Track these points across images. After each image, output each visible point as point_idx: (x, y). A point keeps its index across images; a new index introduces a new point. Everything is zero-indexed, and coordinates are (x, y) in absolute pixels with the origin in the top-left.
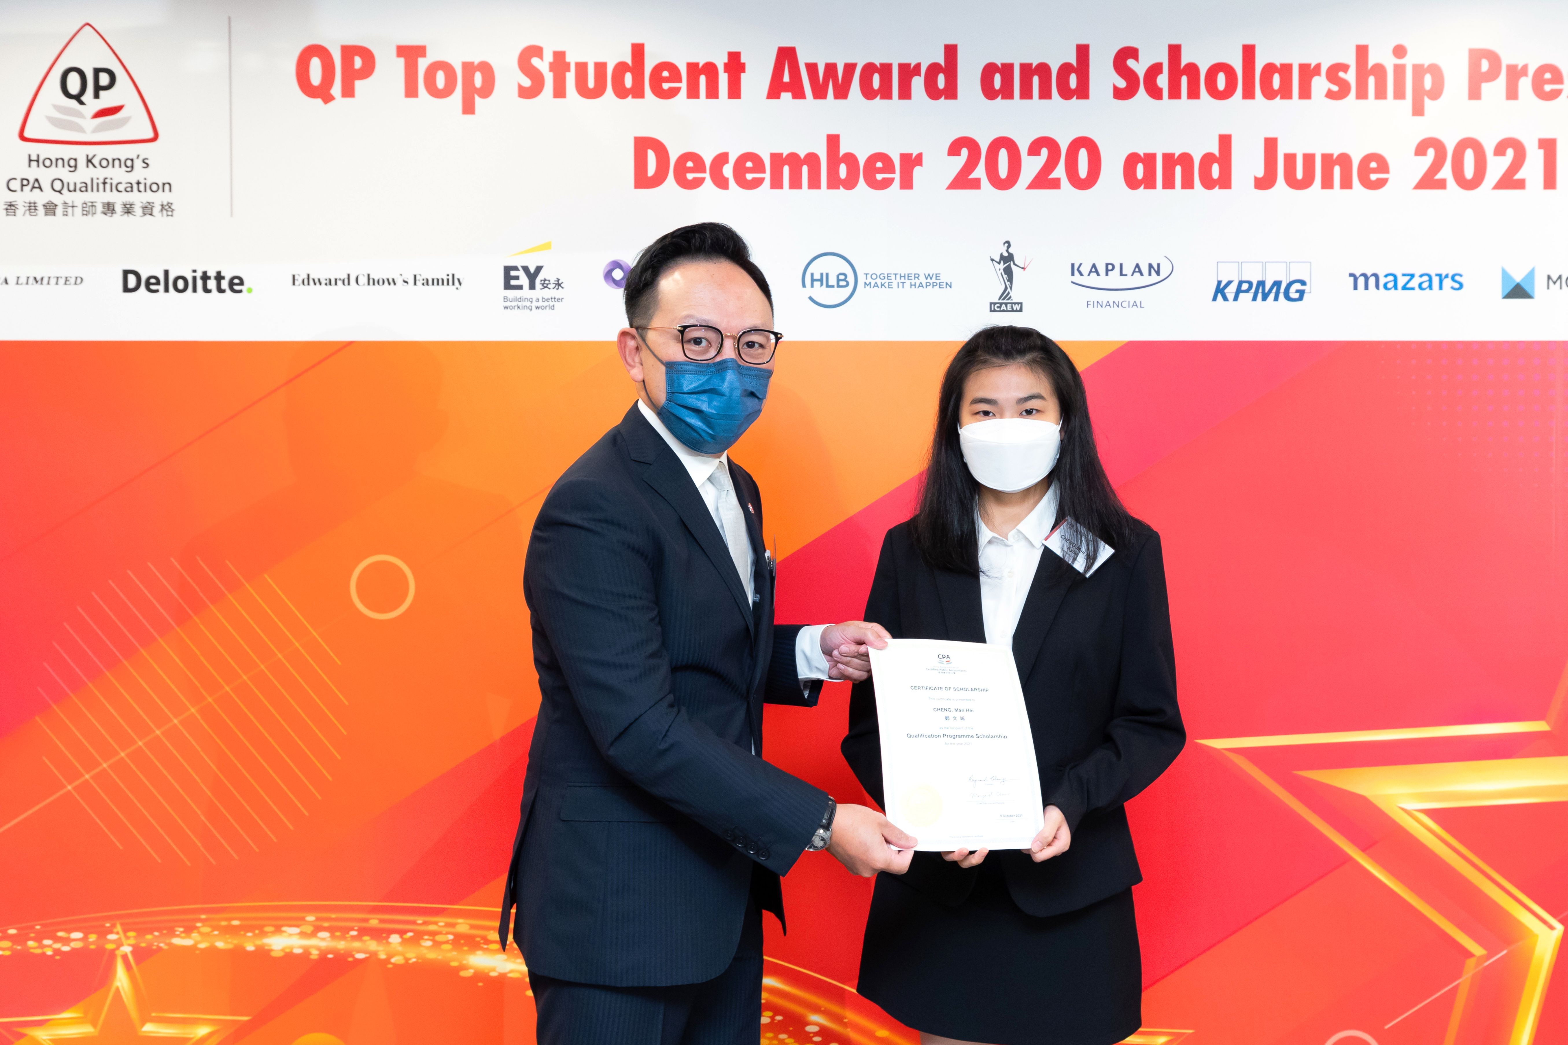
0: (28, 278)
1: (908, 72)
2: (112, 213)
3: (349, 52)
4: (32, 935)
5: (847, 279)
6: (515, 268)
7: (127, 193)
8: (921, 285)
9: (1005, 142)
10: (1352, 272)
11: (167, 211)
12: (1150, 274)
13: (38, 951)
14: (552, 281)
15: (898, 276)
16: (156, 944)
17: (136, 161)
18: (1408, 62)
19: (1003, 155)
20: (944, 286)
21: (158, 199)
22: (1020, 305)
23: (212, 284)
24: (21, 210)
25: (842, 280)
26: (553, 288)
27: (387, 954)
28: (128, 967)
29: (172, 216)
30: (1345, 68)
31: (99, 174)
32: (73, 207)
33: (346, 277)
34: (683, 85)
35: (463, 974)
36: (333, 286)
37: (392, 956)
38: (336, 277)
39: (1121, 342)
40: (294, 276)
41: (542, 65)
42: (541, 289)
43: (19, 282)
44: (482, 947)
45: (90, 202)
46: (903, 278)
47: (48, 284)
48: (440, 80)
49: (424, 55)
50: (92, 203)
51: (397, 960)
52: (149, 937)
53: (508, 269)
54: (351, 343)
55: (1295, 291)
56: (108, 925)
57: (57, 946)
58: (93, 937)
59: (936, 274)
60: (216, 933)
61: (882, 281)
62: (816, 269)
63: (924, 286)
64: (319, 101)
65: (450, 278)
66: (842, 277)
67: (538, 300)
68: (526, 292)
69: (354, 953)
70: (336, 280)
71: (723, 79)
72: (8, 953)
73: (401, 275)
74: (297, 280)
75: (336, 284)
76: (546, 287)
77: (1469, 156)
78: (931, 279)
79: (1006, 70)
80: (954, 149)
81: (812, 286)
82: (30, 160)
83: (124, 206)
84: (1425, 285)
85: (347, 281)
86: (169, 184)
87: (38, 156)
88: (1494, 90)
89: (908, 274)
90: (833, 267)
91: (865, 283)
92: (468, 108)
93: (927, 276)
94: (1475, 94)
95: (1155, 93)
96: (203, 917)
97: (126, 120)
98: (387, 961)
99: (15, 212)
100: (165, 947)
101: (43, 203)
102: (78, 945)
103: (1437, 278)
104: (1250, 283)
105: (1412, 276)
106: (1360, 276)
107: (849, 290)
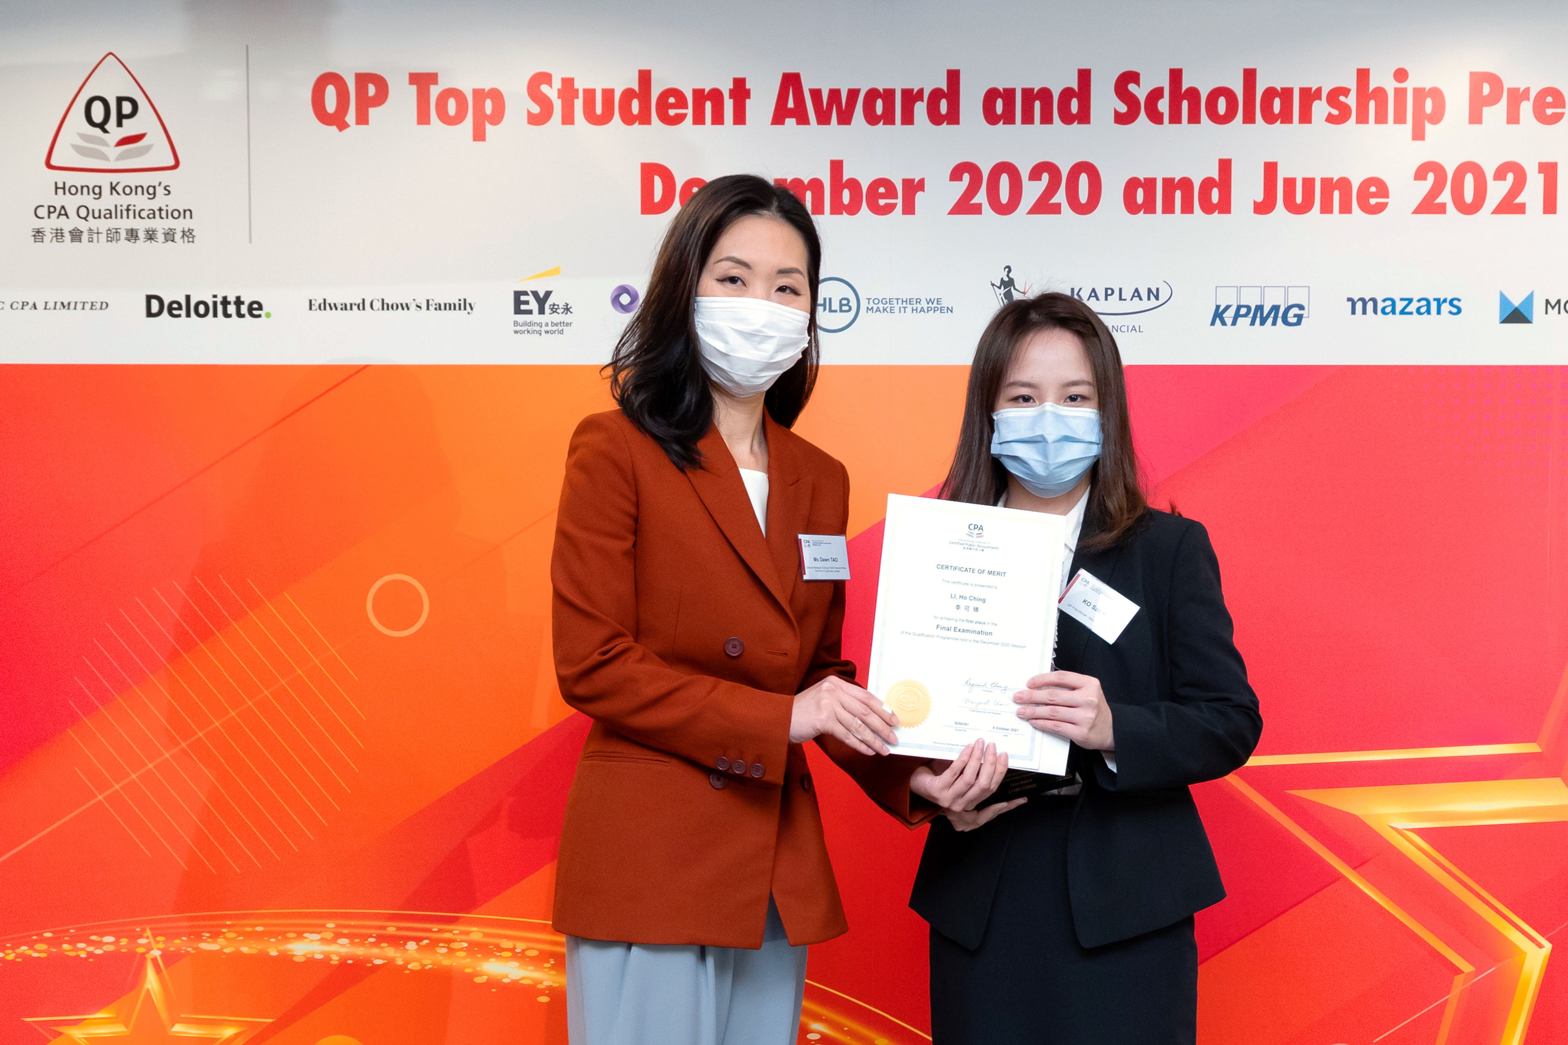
0: (56, 303)
1: (911, 97)
2: (136, 240)
3: (363, 79)
4: (67, 938)
5: (850, 304)
6: (525, 293)
7: (150, 220)
8: (922, 310)
9: (1007, 168)
10: (1349, 297)
11: (188, 237)
12: (1149, 299)
13: (73, 954)
14: (561, 306)
15: (900, 301)
16: (184, 948)
17: (158, 188)
18: (1410, 85)
19: (1004, 180)
20: (946, 311)
21: (179, 225)
23: (232, 309)
24: (48, 237)
25: (844, 306)
26: (562, 313)
27: (403, 961)
28: (158, 970)
29: (193, 242)
30: (1345, 92)
31: (123, 201)
32: (98, 233)
33: (361, 301)
34: (689, 112)
35: (477, 980)
36: (349, 312)
37: (410, 963)
38: (351, 302)
40: (311, 301)
41: (551, 92)
42: (550, 314)
43: (48, 307)
44: (495, 955)
45: (113, 229)
46: (904, 303)
47: (75, 309)
48: (452, 107)
49: (435, 82)
50: (116, 229)
51: (414, 966)
52: (177, 941)
53: (518, 294)
54: (366, 366)
55: (1293, 316)
56: (138, 930)
57: (90, 949)
58: (124, 941)
59: (938, 299)
60: (241, 938)
61: (885, 306)
63: (926, 311)
64: (334, 128)
65: (462, 302)
66: (844, 302)
67: (548, 324)
68: (536, 317)
69: (372, 959)
70: (351, 305)
71: (729, 105)
72: (44, 955)
73: (414, 300)
74: (314, 305)
76: (556, 312)
77: (1469, 181)
78: (932, 303)
79: (1008, 95)
80: (956, 174)
82: (57, 188)
83: (146, 233)
84: (1423, 310)
85: (361, 306)
86: (190, 211)
87: (64, 183)
88: (1496, 113)
89: (910, 299)
90: (836, 292)
91: (868, 308)
92: (479, 135)
93: (928, 301)
94: (1475, 117)
95: (1156, 117)
96: (229, 923)
97: (148, 148)
98: (404, 967)
99: (42, 239)
100: (194, 952)
101: (70, 230)
102: (111, 948)
103: (1436, 302)
104: (1249, 308)
105: (1410, 301)
106: (1358, 301)
107: (851, 315)
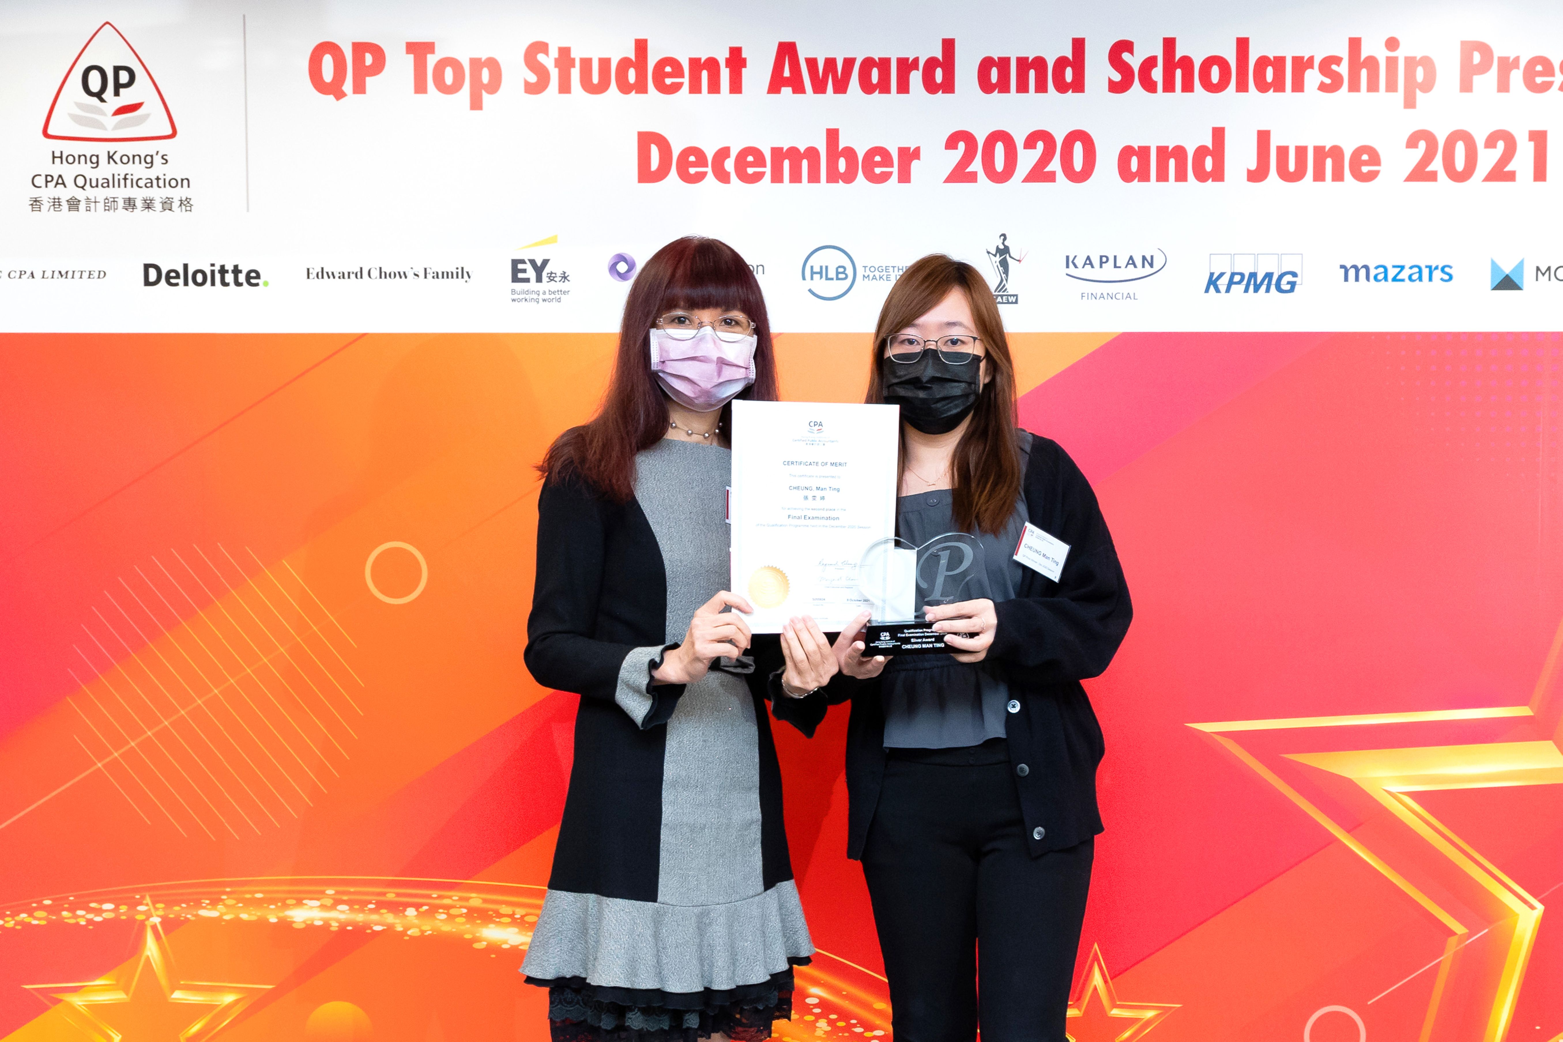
0: (53, 272)
1: (906, 66)
2: (133, 209)
3: (360, 48)
4: (66, 906)
5: (846, 272)
6: (523, 262)
7: (147, 189)
9: (1001, 136)
10: (1343, 264)
11: (186, 206)
12: (1143, 266)
13: (72, 921)
14: (558, 274)
16: (183, 915)
17: (155, 157)
18: (1401, 54)
19: (1000, 148)
21: (177, 194)
22: (1015, 297)
24: (45, 206)
25: (841, 274)
26: (560, 281)
27: (402, 927)
28: (157, 937)
29: (191, 211)
30: (1337, 60)
31: (120, 170)
32: (95, 202)
33: (359, 270)
34: (686, 80)
35: (476, 946)
36: (347, 280)
37: (409, 929)
38: (349, 271)
39: (1117, 333)
40: (308, 270)
41: (548, 61)
42: (548, 282)
43: (45, 276)
44: (495, 920)
45: (111, 197)
47: (73, 277)
48: (449, 76)
49: (433, 52)
50: (114, 198)
51: (413, 932)
52: (177, 908)
53: (515, 263)
54: (364, 335)
55: (1286, 283)
56: (138, 897)
57: (90, 916)
58: (123, 908)
60: (241, 905)
61: (881, 273)
62: (816, 261)
64: (331, 97)
65: (460, 271)
66: (841, 270)
67: (545, 292)
68: (533, 285)
69: (372, 925)
70: (349, 273)
71: (725, 74)
72: (43, 923)
73: (412, 268)
74: (312, 273)
75: (349, 277)
76: (553, 280)
77: (1460, 149)
79: (1003, 64)
80: (951, 143)
81: (812, 279)
82: (54, 157)
83: (143, 202)
84: (1415, 277)
85: (359, 274)
86: (188, 180)
87: (61, 152)
88: (1486, 81)
90: (831, 260)
91: (864, 276)
92: (476, 104)
94: (1466, 86)
95: (1149, 86)
96: (228, 890)
97: (146, 117)
98: (404, 933)
99: (40, 208)
100: (193, 918)
101: (67, 199)
102: (110, 915)
103: (1428, 269)
104: (1242, 275)
105: (1402, 268)
106: (1350, 268)
107: (847, 283)
